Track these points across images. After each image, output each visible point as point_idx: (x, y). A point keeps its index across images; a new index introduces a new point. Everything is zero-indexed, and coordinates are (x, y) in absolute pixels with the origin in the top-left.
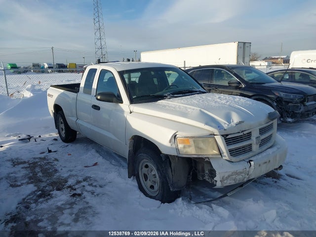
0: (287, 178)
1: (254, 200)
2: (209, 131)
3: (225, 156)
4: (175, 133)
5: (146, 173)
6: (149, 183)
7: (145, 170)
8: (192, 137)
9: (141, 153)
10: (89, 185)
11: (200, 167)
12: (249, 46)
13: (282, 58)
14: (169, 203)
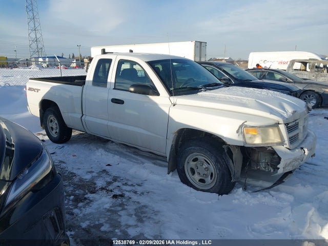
0: (307, 165)
1: (302, 185)
2: (274, 120)
3: (286, 144)
4: (244, 123)
5: (194, 167)
6: (197, 177)
7: (192, 164)
8: (260, 127)
9: (191, 146)
10: (123, 184)
11: (255, 157)
12: (205, 45)
13: (225, 60)
14: (227, 194)
